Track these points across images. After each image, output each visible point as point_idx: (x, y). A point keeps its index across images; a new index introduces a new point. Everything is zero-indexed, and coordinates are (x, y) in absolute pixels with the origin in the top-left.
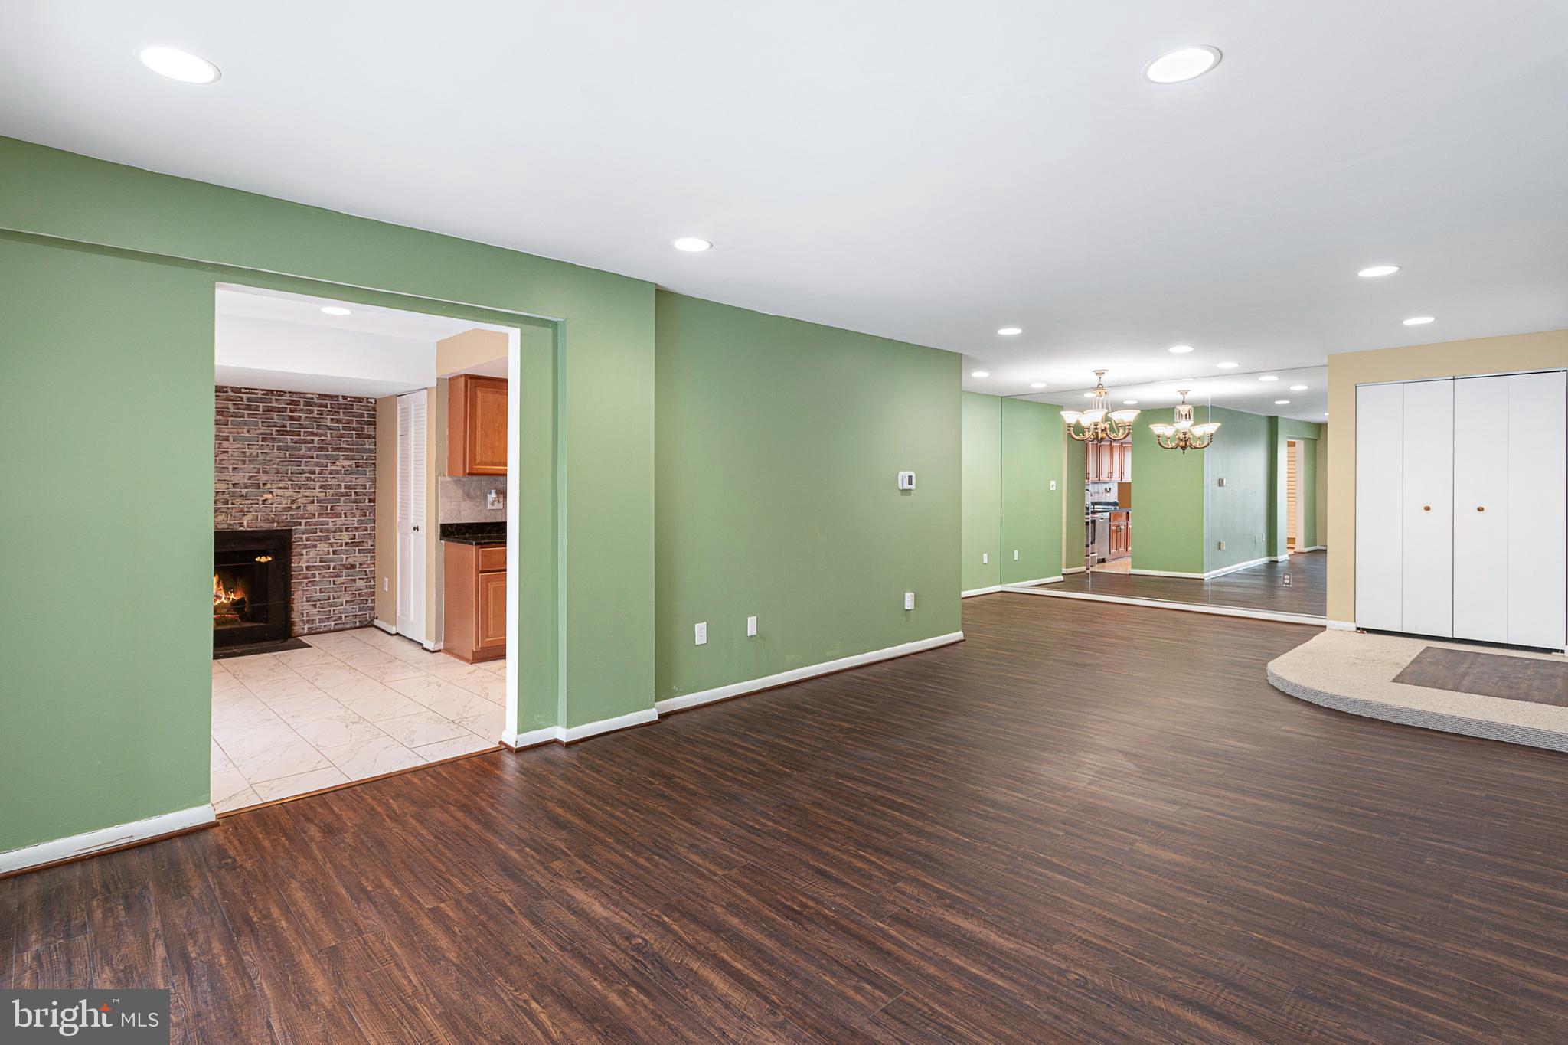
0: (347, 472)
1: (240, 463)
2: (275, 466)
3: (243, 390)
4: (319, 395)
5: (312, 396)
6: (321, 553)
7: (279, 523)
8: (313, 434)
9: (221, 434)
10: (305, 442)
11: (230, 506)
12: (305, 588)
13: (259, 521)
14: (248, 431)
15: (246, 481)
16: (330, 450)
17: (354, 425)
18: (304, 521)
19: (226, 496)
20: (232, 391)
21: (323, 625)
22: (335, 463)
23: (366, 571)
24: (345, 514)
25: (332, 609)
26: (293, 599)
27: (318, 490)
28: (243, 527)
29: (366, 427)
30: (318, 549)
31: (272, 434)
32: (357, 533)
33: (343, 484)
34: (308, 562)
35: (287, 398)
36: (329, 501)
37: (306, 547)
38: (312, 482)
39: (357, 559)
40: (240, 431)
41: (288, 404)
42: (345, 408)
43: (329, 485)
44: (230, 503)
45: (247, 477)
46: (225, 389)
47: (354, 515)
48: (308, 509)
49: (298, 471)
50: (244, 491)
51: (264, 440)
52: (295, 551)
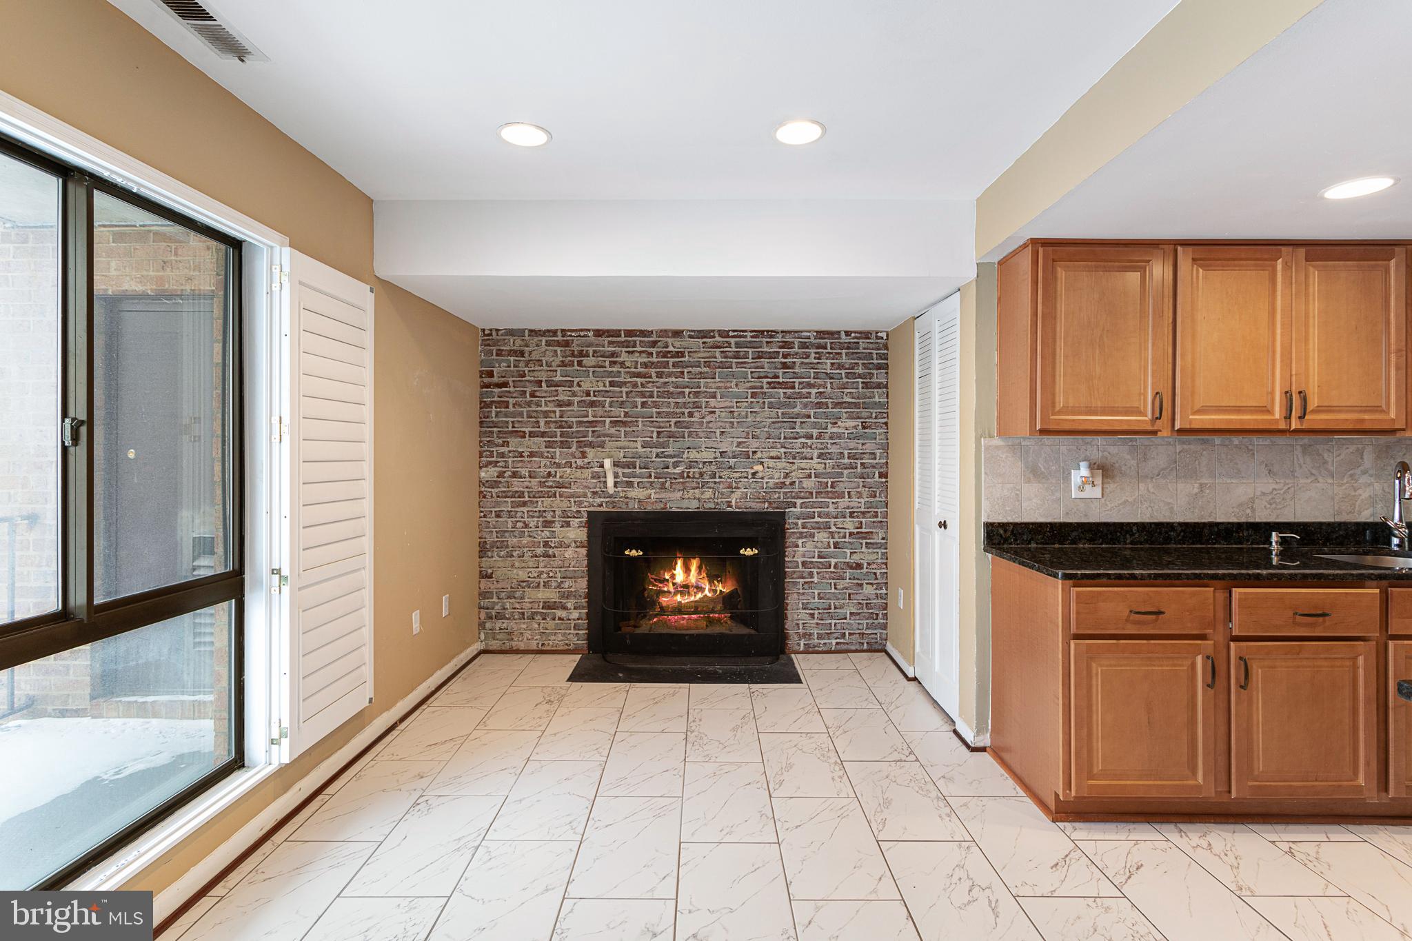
0: (851, 436)
1: (728, 425)
2: (766, 429)
3: (731, 334)
4: (816, 332)
5: (808, 334)
6: (819, 545)
7: (770, 503)
8: (810, 385)
9: (708, 390)
10: (800, 395)
11: (717, 480)
12: (801, 591)
13: (748, 500)
14: (737, 385)
15: (734, 449)
16: (830, 406)
17: (860, 370)
18: (799, 502)
19: (713, 468)
20: (720, 336)
21: (822, 642)
22: (836, 423)
23: (875, 574)
24: (849, 493)
25: (833, 621)
26: (787, 604)
27: (816, 461)
28: (730, 506)
29: (875, 372)
30: (816, 539)
31: (762, 388)
32: (864, 520)
33: (846, 452)
34: (804, 556)
35: (780, 340)
36: (829, 475)
37: (801, 536)
38: (809, 450)
39: (865, 555)
40: (728, 385)
41: (780, 347)
42: (848, 348)
43: (829, 453)
44: (717, 476)
45: (735, 444)
46: (712, 334)
47: (860, 495)
48: (805, 486)
49: (792, 435)
50: (732, 461)
51: (754, 395)
52: (789, 541)
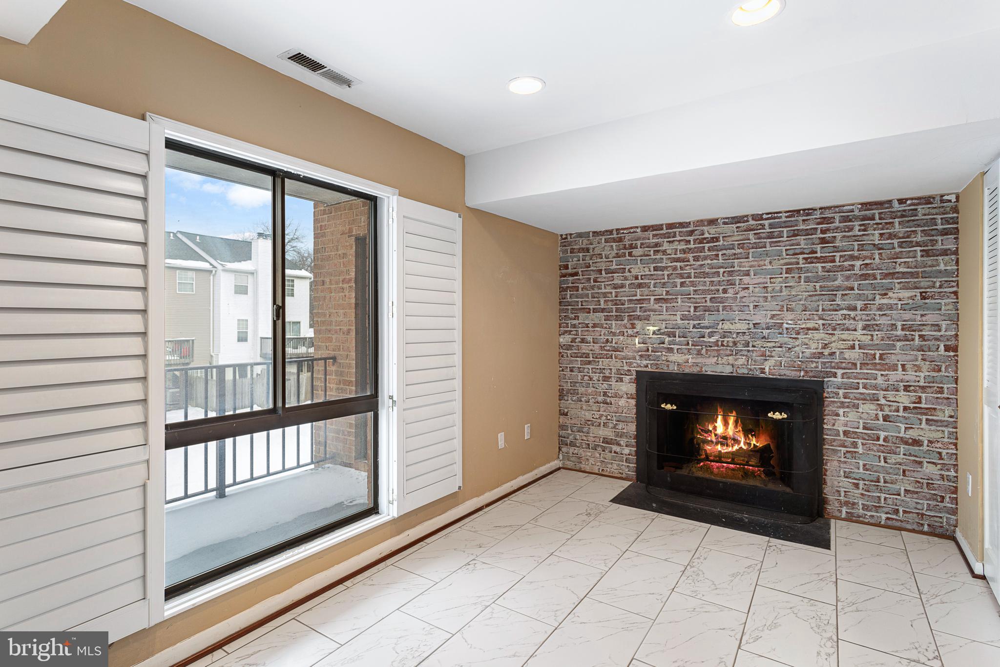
0: (907, 307)
1: (761, 299)
2: (801, 302)
3: (765, 216)
4: (862, 204)
5: (851, 207)
6: (865, 416)
7: (806, 372)
8: (853, 258)
9: (742, 269)
10: (842, 269)
11: (751, 349)
12: (843, 459)
13: (783, 367)
14: (770, 263)
15: (768, 320)
16: (879, 277)
17: (919, 238)
18: (840, 372)
19: (747, 338)
20: (753, 219)
21: (869, 514)
22: (886, 294)
23: (940, 453)
24: (903, 366)
25: (883, 496)
26: (826, 470)
27: (860, 332)
28: (764, 373)
29: (940, 238)
30: (860, 410)
31: (798, 263)
32: (923, 396)
33: (899, 324)
34: (846, 425)
35: (818, 216)
36: (877, 347)
37: (843, 405)
38: (852, 322)
39: (924, 432)
40: (762, 263)
41: (818, 224)
42: (902, 216)
43: (877, 325)
44: (751, 345)
45: (769, 316)
46: (746, 219)
47: (918, 369)
48: (846, 356)
49: (831, 307)
50: (766, 332)
51: (788, 271)
52: (828, 409)
